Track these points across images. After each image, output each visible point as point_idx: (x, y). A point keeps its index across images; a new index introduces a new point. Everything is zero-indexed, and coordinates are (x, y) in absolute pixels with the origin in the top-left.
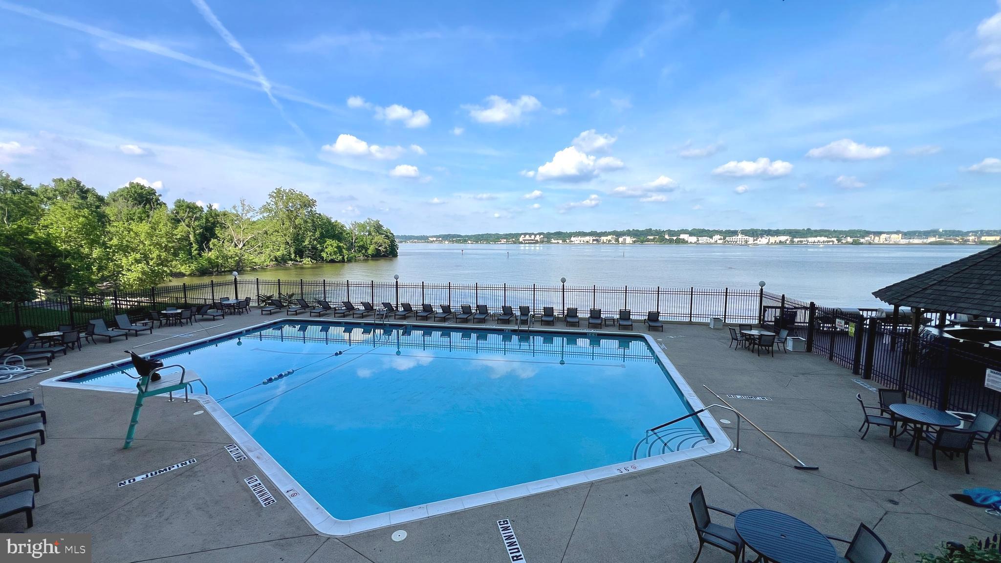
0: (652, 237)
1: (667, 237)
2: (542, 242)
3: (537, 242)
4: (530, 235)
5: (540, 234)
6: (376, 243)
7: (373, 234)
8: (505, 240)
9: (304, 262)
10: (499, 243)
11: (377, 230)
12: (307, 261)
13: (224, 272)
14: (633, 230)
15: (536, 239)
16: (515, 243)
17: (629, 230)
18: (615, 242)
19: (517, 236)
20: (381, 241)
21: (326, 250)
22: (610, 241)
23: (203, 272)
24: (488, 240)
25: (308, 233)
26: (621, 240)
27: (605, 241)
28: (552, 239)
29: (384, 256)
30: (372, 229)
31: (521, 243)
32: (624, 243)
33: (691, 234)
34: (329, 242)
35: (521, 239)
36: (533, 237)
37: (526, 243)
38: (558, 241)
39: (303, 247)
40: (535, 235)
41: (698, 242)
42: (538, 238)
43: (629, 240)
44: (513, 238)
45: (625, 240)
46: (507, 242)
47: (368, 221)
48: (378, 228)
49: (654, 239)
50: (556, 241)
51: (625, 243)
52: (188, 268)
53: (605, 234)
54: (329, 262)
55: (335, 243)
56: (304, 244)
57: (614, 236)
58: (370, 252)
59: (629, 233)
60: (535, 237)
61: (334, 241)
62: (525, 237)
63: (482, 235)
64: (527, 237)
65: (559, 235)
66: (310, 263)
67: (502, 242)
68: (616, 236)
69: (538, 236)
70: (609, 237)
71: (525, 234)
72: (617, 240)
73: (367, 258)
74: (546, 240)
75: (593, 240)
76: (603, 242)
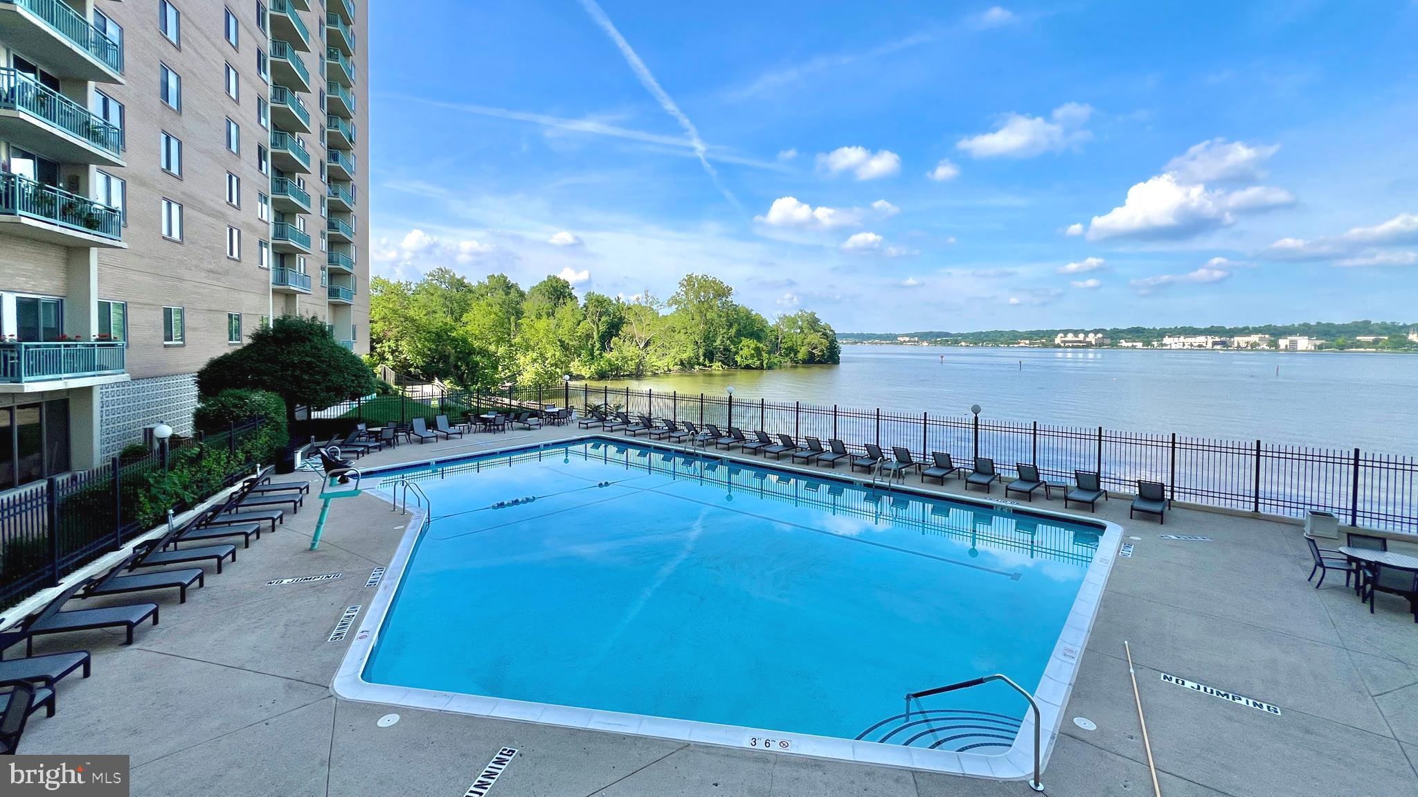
0: (1369, 339)
2: (1100, 345)
3: (1089, 345)
4: (1076, 333)
5: (1096, 332)
6: (809, 344)
7: (806, 331)
8: (1027, 342)
9: (713, 367)
10: (1016, 346)
11: (811, 325)
12: (717, 366)
13: (623, 376)
14: (1319, 323)
15: (1087, 340)
16: (1045, 346)
17: (1306, 325)
18: (1267, 348)
19: (1052, 334)
20: (816, 342)
21: (741, 352)
22: (1254, 345)
23: (602, 376)
24: (996, 341)
25: (721, 329)
26: (1283, 343)
27: (1243, 345)
28: (1121, 341)
29: (820, 362)
30: (805, 324)
31: (1058, 346)
32: (1292, 349)
34: (745, 341)
35: (1058, 341)
36: (1081, 337)
37: (1068, 347)
38: (1135, 344)
39: (713, 348)
40: (1086, 333)
42: (1091, 338)
43: (1303, 343)
44: (1042, 337)
45: (1294, 343)
46: (1030, 344)
47: (800, 313)
48: (813, 323)
49: (1377, 341)
50: (1130, 344)
51: (1294, 350)
52: (588, 369)
53: (1245, 331)
54: (743, 368)
55: (752, 343)
56: (715, 344)
57: (1267, 336)
58: (800, 356)
59: (1306, 330)
60: (1086, 336)
61: (751, 341)
62: (1065, 336)
63: (987, 334)
64: (1070, 337)
65: (1136, 333)
66: (721, 369)
67: (1021, 345)
68: (1272, 335)
69: (1091, 336)
70: (1254, 338)
71: (1066, 332)
72: (1274, 344)
73: (796, 363)
74: (1108, 341)
75: (1215, 343)
76: (1239, 346)
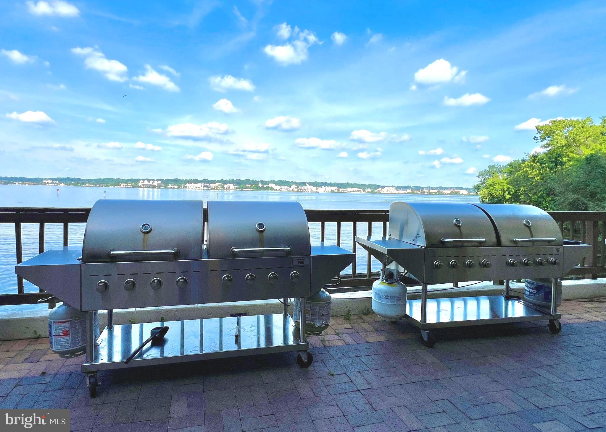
0: (249, 185)
1: (260, 185)
2: (159, 186)
3: (154, 187)
4: (149, 180)
5: (158, 180)
8: (125, 184)
10: (118, 186)
14: (236, 179)
15: (154, 184)
16: (133, 187)
17: (233, 180)
18: (221, 189)
19: (138, 180)
22: (217, 187)
24: (108, 184)
26: (226, 186)
28: (169, 185)
31: (140, 187)
33: (277, 183)
35: (140, 184)
36: (151, 182)
37: (145, 187)
38: (174, 186)
40: (153, 180)
41: (281, 190)
42: (156, 183)
43: (232, 187)
44: (133, 182)
45: (229, 186)
46: (126, 186)
49: (251, 186)
50: (172, 186)
51: (229, 190)
53: (214, 182)
57: (221, 184)
59: (233, 182)
60: (154, 182)
62: (144, 182)
63: (104, 180)
64: (146, 182)
65: (176, 181)
67: (121, 186)
68: (223, 183)
70: (217, 184)
71: (144, 180)
72: (223, 187)
74: (163, 185)
75: (204, 186)
76: (212, 188)
